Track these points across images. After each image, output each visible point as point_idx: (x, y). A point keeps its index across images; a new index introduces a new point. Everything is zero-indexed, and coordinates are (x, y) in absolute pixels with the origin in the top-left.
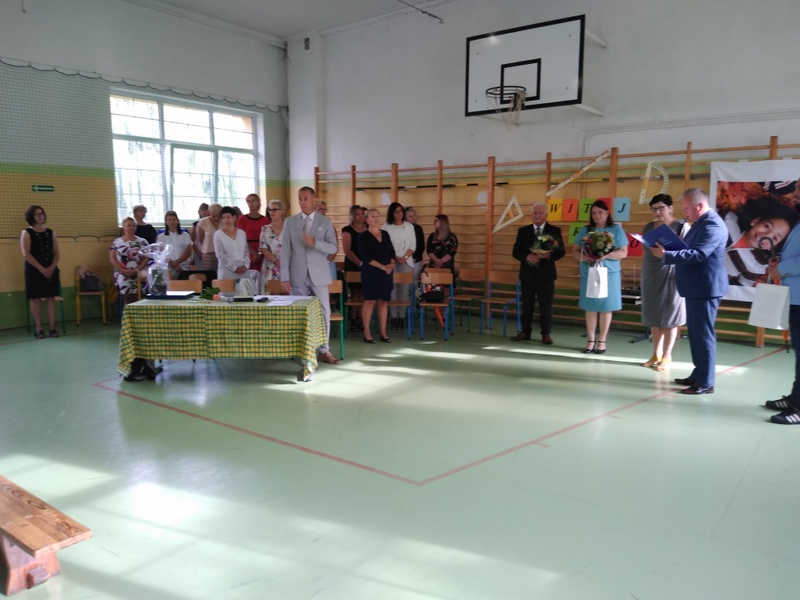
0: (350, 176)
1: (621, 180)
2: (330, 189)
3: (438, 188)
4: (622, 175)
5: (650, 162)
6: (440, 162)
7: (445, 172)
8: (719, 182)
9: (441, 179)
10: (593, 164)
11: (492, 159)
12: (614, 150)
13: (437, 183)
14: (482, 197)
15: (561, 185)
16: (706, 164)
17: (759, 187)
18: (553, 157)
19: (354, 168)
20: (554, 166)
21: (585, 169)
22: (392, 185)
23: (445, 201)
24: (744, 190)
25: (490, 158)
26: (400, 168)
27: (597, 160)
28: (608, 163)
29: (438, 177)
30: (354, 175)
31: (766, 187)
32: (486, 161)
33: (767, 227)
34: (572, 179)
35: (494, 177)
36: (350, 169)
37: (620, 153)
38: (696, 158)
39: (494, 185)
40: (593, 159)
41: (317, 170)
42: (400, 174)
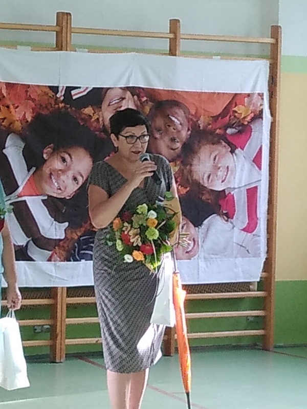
17: (51, 94)
24: (30, 98)
31: (60, 95)
33: (64, 160)
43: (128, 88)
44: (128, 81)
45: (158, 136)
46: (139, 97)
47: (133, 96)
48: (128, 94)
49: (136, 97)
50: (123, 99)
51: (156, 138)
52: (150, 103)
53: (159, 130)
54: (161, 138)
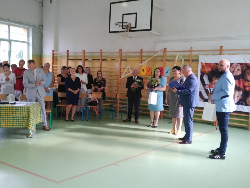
0: (66, 54)
1: (167, 60)
2: (59, 59)
3: (100, 60)
4: (168, 58)
5: (178, 54)
6: (101, 50)
7: (103, 54)
9: (102, 57)
10: (157, 54)
11: (121, 50)
12: (165, 49)
13: (100, 58)
14: (117, 65)
15: (146, 62)
16: (197, 56)
17: (216, 65)
18: (143, 51)
19: (68, 51)
20: (143, 54)
21: (155, 56)
22: (83, 58)
23: (103, 66)
24: (210, 66)
25: (120, 50)
26: (86, 52)
27: (159, 53)
28: (162, 54)
29: (100, 56)
30: (68, 54)
32: (118, 51)
34: (150, 59)
35: (121, 57)
36: (66, 51)
37: (167, 50)
38: (194, 53)
39: (121, 60)
40: (157, 52)
41: (53, 51)
42: (86, 54)
43: (239, 63)
44: (239, 61)
45: (247, 75)
46: (242, 65)
47: (240, 65)
48: (239, 65)
49: (241, 65)
50: (237, 66)
51: (247, 76)
52: (246, 67)
53: (248, 73)
54: (248, 75)
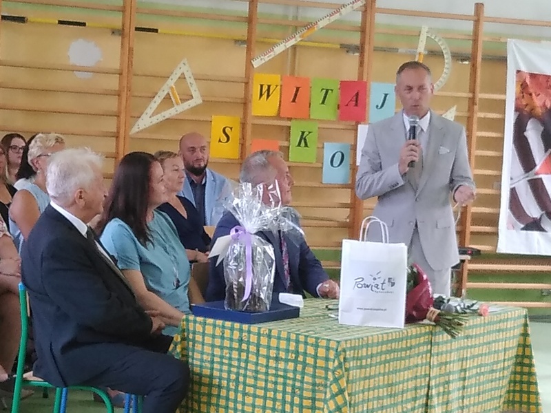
5: (425, 27)
8: (518, 72)
10: (337, 16)
21: (321, 24)
27: (343, 11)
28: (358, 18)
40: (338, 8)
